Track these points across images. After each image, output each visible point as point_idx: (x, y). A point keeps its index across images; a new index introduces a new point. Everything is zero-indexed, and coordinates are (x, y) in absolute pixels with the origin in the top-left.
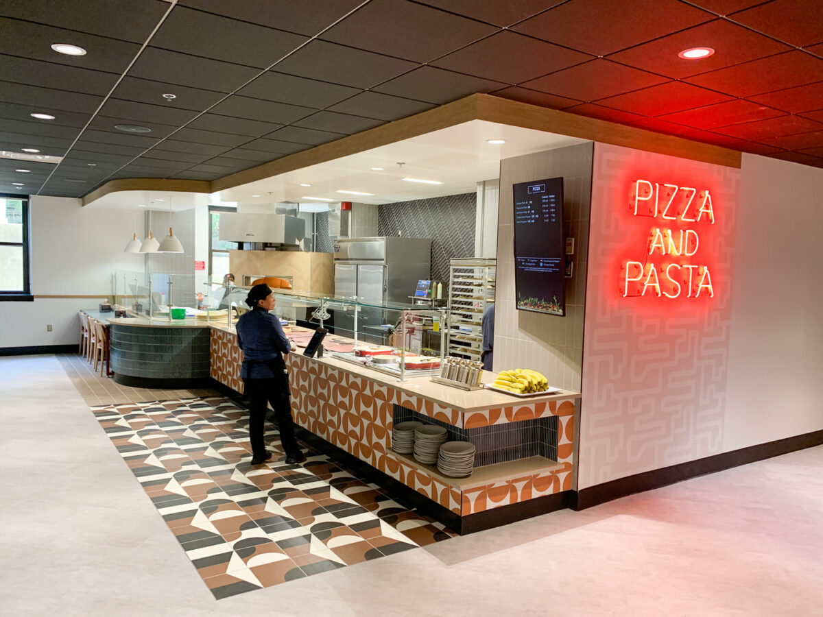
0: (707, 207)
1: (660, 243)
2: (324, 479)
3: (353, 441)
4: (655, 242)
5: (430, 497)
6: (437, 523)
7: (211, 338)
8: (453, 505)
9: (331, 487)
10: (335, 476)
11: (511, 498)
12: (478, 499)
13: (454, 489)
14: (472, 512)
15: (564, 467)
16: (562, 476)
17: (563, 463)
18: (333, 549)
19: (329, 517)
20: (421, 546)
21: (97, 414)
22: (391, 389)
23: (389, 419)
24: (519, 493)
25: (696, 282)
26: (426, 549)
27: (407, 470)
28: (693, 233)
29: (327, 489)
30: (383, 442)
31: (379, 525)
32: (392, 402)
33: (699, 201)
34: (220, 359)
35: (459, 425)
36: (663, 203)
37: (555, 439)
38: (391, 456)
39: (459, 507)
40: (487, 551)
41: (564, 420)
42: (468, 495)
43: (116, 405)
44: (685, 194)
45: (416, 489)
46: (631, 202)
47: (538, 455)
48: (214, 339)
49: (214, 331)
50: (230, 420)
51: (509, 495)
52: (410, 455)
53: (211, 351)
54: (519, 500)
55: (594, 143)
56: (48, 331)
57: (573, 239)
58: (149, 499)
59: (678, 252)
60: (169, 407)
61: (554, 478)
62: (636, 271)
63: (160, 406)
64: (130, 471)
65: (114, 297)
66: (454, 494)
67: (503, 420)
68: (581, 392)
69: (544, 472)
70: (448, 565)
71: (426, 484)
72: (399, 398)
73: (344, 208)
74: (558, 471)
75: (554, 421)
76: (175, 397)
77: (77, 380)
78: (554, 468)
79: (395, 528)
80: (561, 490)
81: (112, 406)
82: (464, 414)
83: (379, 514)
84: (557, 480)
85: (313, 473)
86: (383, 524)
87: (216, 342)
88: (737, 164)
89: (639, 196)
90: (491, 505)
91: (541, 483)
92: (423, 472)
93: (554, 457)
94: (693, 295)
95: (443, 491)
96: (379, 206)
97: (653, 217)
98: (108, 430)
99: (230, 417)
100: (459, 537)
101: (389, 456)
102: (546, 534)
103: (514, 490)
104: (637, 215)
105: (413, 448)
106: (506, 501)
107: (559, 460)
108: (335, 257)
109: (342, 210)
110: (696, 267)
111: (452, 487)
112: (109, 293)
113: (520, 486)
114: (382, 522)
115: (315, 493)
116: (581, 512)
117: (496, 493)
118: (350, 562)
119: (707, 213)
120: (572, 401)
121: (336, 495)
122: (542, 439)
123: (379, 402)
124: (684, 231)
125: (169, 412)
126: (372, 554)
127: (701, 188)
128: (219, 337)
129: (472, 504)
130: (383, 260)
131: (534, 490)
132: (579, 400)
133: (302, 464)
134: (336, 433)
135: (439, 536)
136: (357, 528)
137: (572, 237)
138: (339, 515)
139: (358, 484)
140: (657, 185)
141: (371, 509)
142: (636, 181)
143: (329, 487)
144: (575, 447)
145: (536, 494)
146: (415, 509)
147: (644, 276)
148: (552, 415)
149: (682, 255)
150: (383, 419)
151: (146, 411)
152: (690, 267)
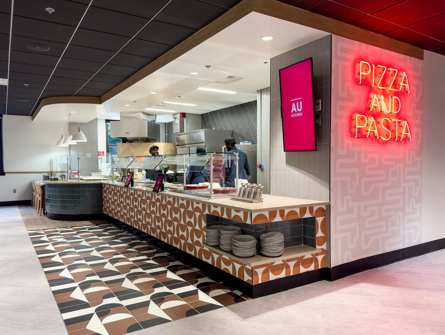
0: (404, 82)
1: (377, 104)
2: (164, 266)
3: (183, 242)
4: (373, 103)
5: (232, 274)
6: (237, 291)
7: (103, 190)
8: (247, 278)
9: (168, 270)
10: (171, 264)
11: (286, 273)
12: (264, 272)
13: (247, 266)
14: (260, 282)
15: (321, 252)
16: (320, 258)
17: (320, 249)
18: (164, 310)
19: (164, 289)
20: (225, 306)
21: (30, 234)
22: (204, 204)
23: (204, 224)
24: (292, 269)
25: (400, 132)
26: (228, 308)
27: (216, 256)
28: (397, 98)
29: (165, 272)
30: (200, 240)
31: (197, 293)
32: (205, 213)
33: (399, 78)
34: (108, 201)
35: (249, 222)
36: (378, 78)
37: (313, 232)
38: (206, 248)
39: (251, 278)
40: (271, 309)
41: (319, 220)
42: (257, 270)
43: (43, 230)
44: (391, 73)
45: (222, 269)
46: (357, 76)
47: (303, 245)
48: (104, 190)
49: (104, 185)
50: (111, 235)
51: (284, 270)
52: (218, 247)
53: (103, 197)
54: (292, 274)
55: (331, 35)
56: (14, 192)
57: (320, 100)
58: (47, 281)
59: (388, 111)
60: (75, 230)
61: (313, 259)
62: (362, 122)
63: (71, 229)
64: (40, 264)
65: (51, 172)
66: (247, 270)
67: (278, 219)
68: (330, 201)
69: (308, 255)
70: (244, 319)
71: (228, 265)
72: (209, 210)
73: (181, 116)
74: (317, 254)
75: (312, 220)
76: (81, 224)
77: (25, 218)
78: (314, 252)
79: (208, 295)
80: (320, 267)
81: (42, 230)
82: (251, 213)
83: (198, 287)
84: (316, 261)
85: (158, 263)
86: (200, 292)
87: (105, 191)
88: (421, 57)
89: (362, 72)
90: (272, 277)
91: (306, 262)
92: (226, 257)
93: (314, 246)
94: (398, 139)
95: (240, 269)
96: (202, 114)
97: (371, 86)
98: (34, 243)
99: (111, 234)
100: (251, 300)
101: (205, 248)
102: (311, 297)
103: (288, 267)
104: (361, 84)
105: (219, 242)
106: (283, 275)
107: (317, 247)
108: (177, 144)
109: (180, 117)
110: (400, 121)
111: (246, 265)
112: (48, 170)
113: (292, 264)
114: (199, 291)
115: (157, 275)
116: (334, 282)
117: (276, 269)
118: (175, 318)
119: (405, 86)
120: (324, 207)
121: (170, 275)
122: (305, 233)
123: (197, 214)
124: (392, 97)
125: (75, 232)
126: (190, 313)
127: (400, 70)
128: (107, 189)
129: (260, 276)
130: (204, 143)
131: (301, 267)
132: (329, 206)
133: (151, 258)
134: (173, 237)
135: (238, 299)
136: (182, 296)
137: (319, 99)
138: (170, 288)
139: (185, 268)
140: (373, 65)
141: (193, 283)
142: (360, 63)
143: (167, 271)
144: (327, 239)
145: (303, 270)
146: (222, 283)
147: (367, 125)
148: (311, 216)
149: (391, 113)
150: (200, 225)
151: (61, 232)
152: (396, 120)
